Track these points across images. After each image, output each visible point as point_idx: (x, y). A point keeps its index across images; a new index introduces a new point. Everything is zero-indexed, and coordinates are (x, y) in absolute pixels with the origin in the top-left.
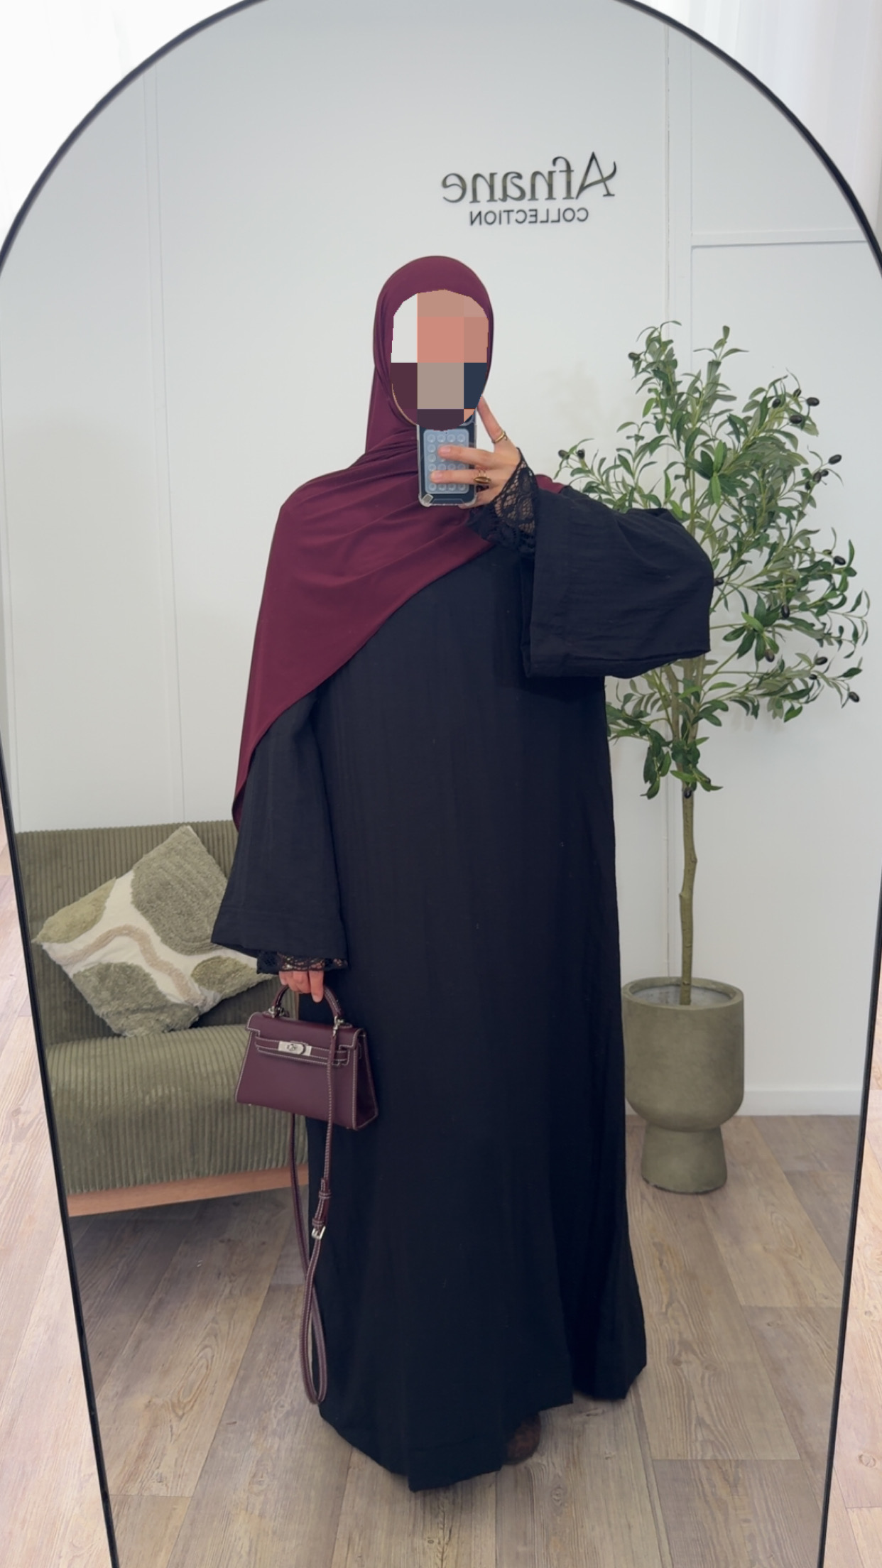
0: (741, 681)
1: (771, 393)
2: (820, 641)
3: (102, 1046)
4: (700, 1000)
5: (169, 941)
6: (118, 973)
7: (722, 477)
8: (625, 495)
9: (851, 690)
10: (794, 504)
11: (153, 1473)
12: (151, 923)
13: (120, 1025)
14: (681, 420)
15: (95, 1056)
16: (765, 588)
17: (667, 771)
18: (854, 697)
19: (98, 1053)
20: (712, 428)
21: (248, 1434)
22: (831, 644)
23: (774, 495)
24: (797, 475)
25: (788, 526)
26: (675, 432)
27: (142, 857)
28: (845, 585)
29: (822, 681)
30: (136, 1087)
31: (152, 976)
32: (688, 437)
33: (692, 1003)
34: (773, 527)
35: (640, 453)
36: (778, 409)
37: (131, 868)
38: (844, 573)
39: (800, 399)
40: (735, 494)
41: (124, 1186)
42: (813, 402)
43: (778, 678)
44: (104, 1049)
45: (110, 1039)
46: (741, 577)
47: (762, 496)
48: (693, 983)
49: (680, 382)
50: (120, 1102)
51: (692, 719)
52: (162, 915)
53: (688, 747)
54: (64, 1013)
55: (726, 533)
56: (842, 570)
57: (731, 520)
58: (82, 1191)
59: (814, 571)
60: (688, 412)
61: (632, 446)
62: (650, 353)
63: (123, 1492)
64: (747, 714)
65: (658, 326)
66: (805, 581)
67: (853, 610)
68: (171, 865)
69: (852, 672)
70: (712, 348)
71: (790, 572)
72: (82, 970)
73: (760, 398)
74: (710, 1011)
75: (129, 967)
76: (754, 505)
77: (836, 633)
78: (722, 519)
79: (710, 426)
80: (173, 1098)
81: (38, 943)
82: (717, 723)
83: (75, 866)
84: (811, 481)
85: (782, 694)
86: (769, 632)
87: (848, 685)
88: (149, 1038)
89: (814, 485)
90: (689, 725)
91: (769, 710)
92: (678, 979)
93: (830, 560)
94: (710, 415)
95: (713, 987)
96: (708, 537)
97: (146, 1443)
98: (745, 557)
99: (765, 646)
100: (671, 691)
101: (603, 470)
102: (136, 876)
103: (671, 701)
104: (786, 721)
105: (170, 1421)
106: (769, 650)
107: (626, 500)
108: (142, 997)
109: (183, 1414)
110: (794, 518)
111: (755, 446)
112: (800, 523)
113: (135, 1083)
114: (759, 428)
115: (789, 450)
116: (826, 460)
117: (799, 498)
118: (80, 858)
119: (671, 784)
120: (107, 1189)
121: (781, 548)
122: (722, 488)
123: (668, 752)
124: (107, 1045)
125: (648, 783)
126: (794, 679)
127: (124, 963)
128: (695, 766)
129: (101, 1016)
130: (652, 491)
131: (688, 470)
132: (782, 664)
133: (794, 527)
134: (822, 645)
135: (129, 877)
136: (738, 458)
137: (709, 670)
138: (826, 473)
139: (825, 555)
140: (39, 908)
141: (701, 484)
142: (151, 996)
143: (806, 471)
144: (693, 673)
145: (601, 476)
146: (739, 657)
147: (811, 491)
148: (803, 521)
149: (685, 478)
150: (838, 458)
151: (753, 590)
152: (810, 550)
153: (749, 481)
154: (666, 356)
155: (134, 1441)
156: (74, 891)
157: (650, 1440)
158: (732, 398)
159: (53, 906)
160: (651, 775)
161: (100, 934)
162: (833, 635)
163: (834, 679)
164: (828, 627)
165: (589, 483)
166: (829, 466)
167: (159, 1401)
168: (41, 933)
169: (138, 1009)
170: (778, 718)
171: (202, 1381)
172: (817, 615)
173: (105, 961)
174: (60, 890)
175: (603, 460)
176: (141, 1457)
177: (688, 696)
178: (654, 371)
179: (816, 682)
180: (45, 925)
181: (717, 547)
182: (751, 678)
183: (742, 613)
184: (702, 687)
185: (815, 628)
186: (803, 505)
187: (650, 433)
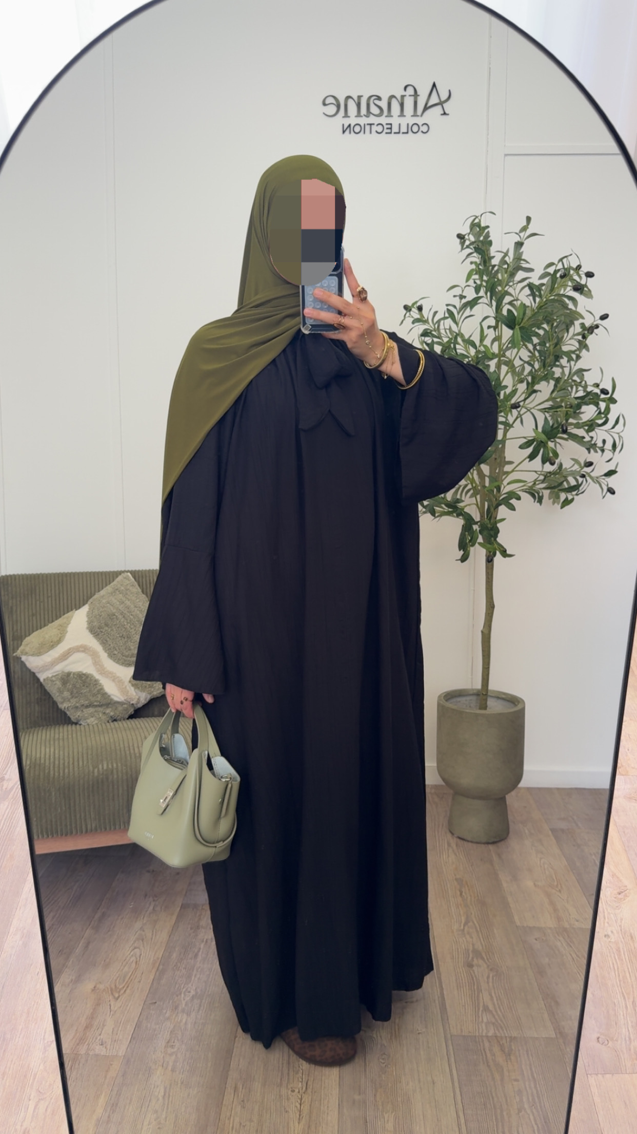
0: (530, 478)
1: (560, 266)
2: (589, 450)
3: (64, 732)
4: (494, 706)
5: (113, 656)
6: (76, 678)
7: (520, 328)
8: (451, 339)
9: (609, 486)
10: (573, 348)
11: (96, 1038)
12: (101, 644)
13: (77, 716)
14: (493, 285)
15: (59, 739)
16: (550, 411)
17: (475, 543)
18: (612, 491)
19: (61, 737)
20: (516, 290)
21: (165, 1011)
22: (596, 452)
23: (558, 343)
24: (576, 328)
25: (568, 365)
26: (489, 294)
27: (94, 594)
28: (608, 410)
29: (588, 478)
30: (88, 762)
31: (100, 682)
32: (498, 297)
33: (488, 708)
34: (558, 366)
35: (462, 309)
36: (564, 280)
37: (87, 603)
38: (607, 401)
39: (580, 273)
40: (531, 341)
41: (79, 833)
42: (590, 275)
43: (557, 476)
44: (66, 733)
45: (70, 726)
46: (533, 403)
47: (551, 343)
48: (489, 694)
49: (494, 257)
50: (76, 774)
51: (494, 506)
52: (109, 637)
53: (491, 525)
54: (36, 706)
55: (523, 369)
56: (606, 399)
57: (527, 359)
58: (48, 836)
59: (586, 399)
60: (498, 279)
61: (457, 302)
62: (472, 234)
63: (75, 1052)
64: (534, 502)
65: (478, 214)
66: (579, 406)
67: (613, 428)
68: (116, 601)
69: (611, 473)
70: (518, 232)
71: (568, 399)
72: (50, 676)
73: (551, 270)
74: (500, 714)
75: (84, 675)
76: (544, 349)
77: (600, 444)
78: (521, 359)
79: (515, 289)
80: (115, 771)
81: (18, 656)
82: (512, 508)
83: (46, 600)
84: (586, 332)
85: (560, 488)
86: (552, 442)
87: (607, 482)
88: (98, 726)
89: (588, 336)
90: (492, 509)
91: (550, 499)
92: (478, 690)
93: (597, 391)
94: (515, 282)
95: (503, 696)
96: (510, 371)
97: (92, 1017)
98: (536, 387)
99: (548, 454)
100: (480, 483)
101: (435, 321)
102: (89, 609)
103: (479, 491)
104: (562, 508)
105: (110, 1001)
106: (551, 457)
107: (452, 343)
108: (93, 696)
109: (119, 996)
110: (573, 360)
111: (546, 306)
112: (577, 364)
113: (88, 759)
114: (550, 293)
115: (571, 309)
116: (598, 317)
117: (577, 345)
118: (50, 595)
119: (478, 553)
120: (66, 835)
121: (563, 381)
122: (522, 337)
123: (476, 530)
124: (68, 731)
125: (462, 551)
126: (568, 477)
127: (80, 672)
128: (495, 540)
129: (63, 710)
130: (471, 336)
131: (497, 322)
132: (561, 465)
133: (572, 366)
134: (589, 452)
135: (85, 609)
136: (534, 314)
137: (507, 468)
138: (597, 327)
139: (595, 387)
140: (19, 631)
141: (507, 333)
142: (99, 696)
143: (583, 325)
144: (496, 470)
145: (434, 325)
146: (530, 461)
147: (586, 340)
148: (580, 361)
149: (495, 328)
150: (606, 316)
151: (541, 411)
152: (583, 383)
153: (541, 332)
154: (484, 237)
155: (83, 1015)
156: (44, 618)
157: (449, 1020)
158: (531, 270)
159: (29, 630)
160: (464, 545)
161: (63, 651)
162: (598, 445)
163: (597, 478)
164: (594, 439)
165: (425, 330)
166: (600, 322)
167: (101, 987)
168: (20, 649)
169: (90, 705)
170: (556, 504)
171: (133, 972)
172: (588, 431)
173: (67, 670)
174: (34, 618)
175: (436, 313)
176: (88, 1027)
177: (492, 489)
178: (475, 248)
179: (584, 479)
180: (23, 643)
181: (517, 378)
182: (538, 476)
183: (533, 429)
184: (503, 481)
185: (585, 440)
186: (580, 350)
187: (470, 295)
